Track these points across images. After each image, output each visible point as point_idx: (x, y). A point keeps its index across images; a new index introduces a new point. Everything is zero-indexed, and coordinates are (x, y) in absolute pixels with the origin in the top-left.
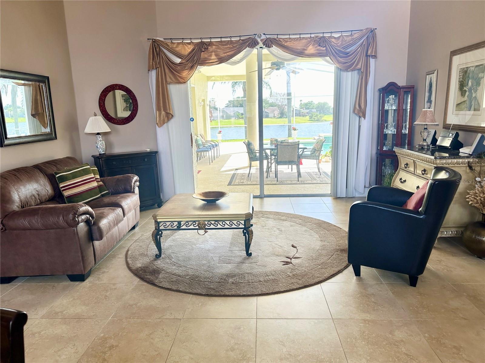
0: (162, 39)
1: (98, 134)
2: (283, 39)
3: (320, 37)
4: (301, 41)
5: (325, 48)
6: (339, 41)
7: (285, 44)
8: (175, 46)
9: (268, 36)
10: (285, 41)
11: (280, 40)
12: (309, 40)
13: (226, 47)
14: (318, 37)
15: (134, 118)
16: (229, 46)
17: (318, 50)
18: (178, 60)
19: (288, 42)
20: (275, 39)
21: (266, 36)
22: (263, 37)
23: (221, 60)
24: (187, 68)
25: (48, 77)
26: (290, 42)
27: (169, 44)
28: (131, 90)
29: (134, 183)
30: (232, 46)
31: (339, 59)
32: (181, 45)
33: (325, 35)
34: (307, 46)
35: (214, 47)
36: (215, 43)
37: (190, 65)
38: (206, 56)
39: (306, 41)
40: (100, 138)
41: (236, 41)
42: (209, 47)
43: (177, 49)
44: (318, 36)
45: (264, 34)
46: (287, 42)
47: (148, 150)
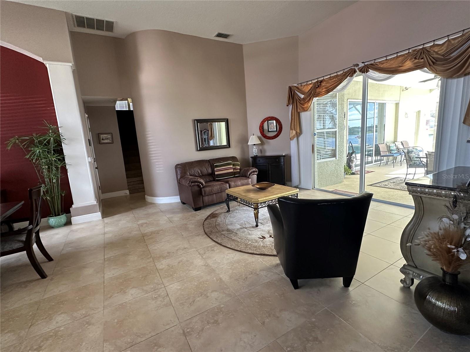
0: (296, 85)
1: (254, 145)
2: (379, 62)
3: (418, 49)
4: (398, 59)
5: (422, 60)
6: (443, 48)
7: (382, 66)
8: (302, 88)
9: (366, 64)
10: (382, 63)
11: (377, 63)
12: (406, 56)
13: (333, 80)
14: (416, 51)
15: (279, 136)
16: (335, 79)
17: (415, 63)
18: (302, 96)
19: (385, 63)
20: (372, 64)
21: (365, 63)
22: (361, 65)
23: (328, 91)
24: (306, 101)
25: (228, 119)
26: (386, 63)
27: (299, 87)
28: (278, 119)
29: (251, 173)
30: (337, 79)
31: (437, 68)
32: (306, 86)
33: (426, 46)
34: (403, 62)
35: (325, 82)
36: (326, 80)
37: (309, 98)
38: (320, 90)
39: (403, 57)
40: (255, 147)
41: (340, 74)
42: (322, 84)
43: (303, 89)
44: (416, 49)
45: (363, 63)
46: (383, 64)
47: (284, 154)
